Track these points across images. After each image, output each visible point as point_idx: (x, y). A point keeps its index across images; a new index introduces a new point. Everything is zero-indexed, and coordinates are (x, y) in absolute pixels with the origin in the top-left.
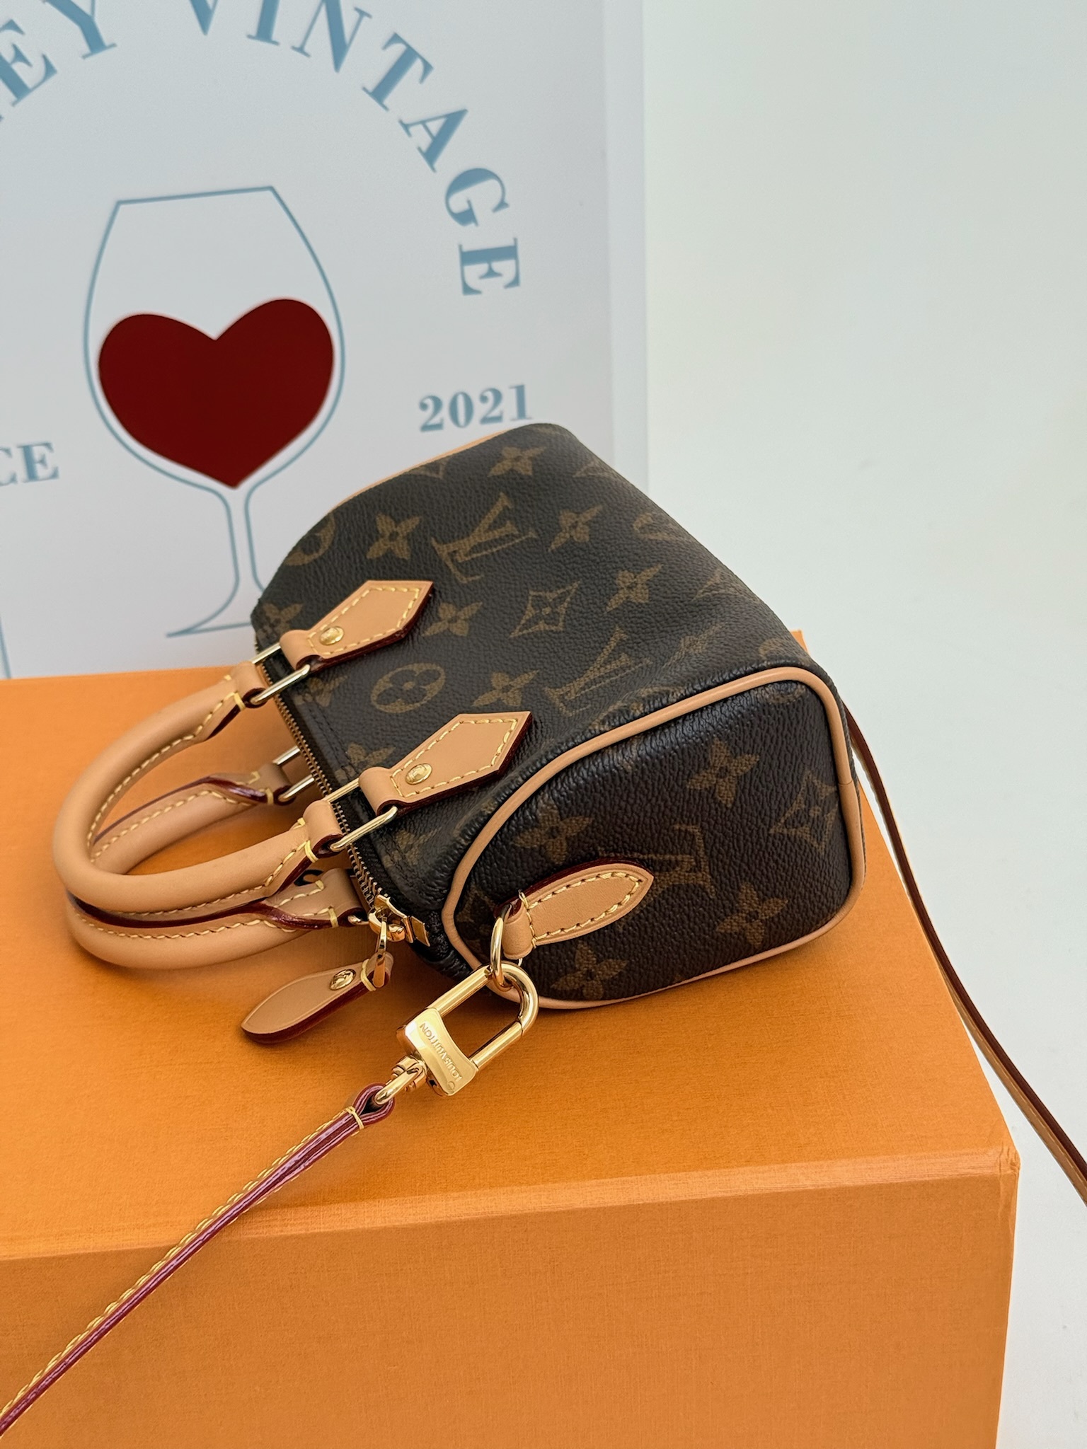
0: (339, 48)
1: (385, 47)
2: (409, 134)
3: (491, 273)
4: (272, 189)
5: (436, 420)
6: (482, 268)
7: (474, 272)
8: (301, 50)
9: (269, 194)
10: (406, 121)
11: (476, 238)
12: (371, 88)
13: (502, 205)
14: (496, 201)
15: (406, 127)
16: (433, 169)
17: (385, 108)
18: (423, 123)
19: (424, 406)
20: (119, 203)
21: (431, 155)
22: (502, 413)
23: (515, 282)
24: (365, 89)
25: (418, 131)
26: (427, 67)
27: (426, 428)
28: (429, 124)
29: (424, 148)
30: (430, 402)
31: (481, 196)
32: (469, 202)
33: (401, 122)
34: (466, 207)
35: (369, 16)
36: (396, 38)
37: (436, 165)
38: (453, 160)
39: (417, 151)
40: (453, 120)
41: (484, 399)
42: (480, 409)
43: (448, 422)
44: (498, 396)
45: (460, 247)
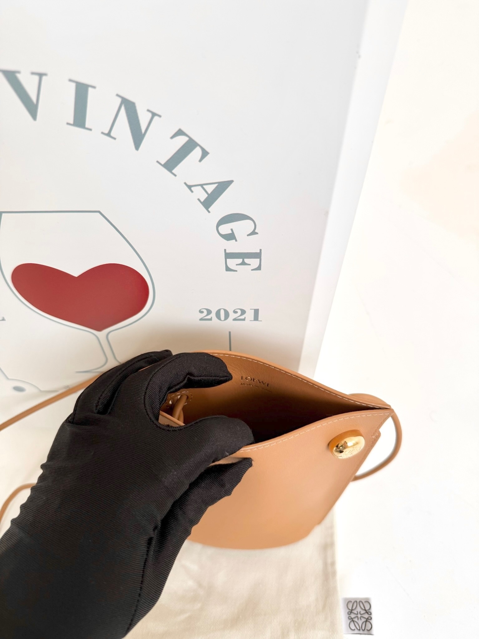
0: (138, 136)
1: (172, 138)
2: (192, 192)
3: (243, 263)
4: (100, 212)
5: (208, 317)
6: (240, 261)
7: (232, 263)
8: (109, 135)
9: (99, 215)
10: (189, 184)
11: (234, 247)
12: (163, 163)
13: (254, 233)
14: (250, 231)
15: (190, 187)
16: (209, 212)
17: (175, 175)
18: (202, 185)
19: (201, 312)
21: (207, 203)
22: (245, 317)
23: (259, 269)
24: (158, 162)
25: (198, 190)
26: (205, 153)
27: (202, 319)
28: (205, 186)
29: (202, 200)
30: (205, 311)
31: (240, 228)
32: (232, 230)
33: (185, 183)
34: (231, 232)
35: (160, 116)
36: (180, 133)
37: (209, 209)
38: (222, 207)
39: (198, 201)
40: (222, 187)
41: (235, 312)
42: (232, 316)
43: (214, 318)
44: (243, 312)
45: (225, 250)
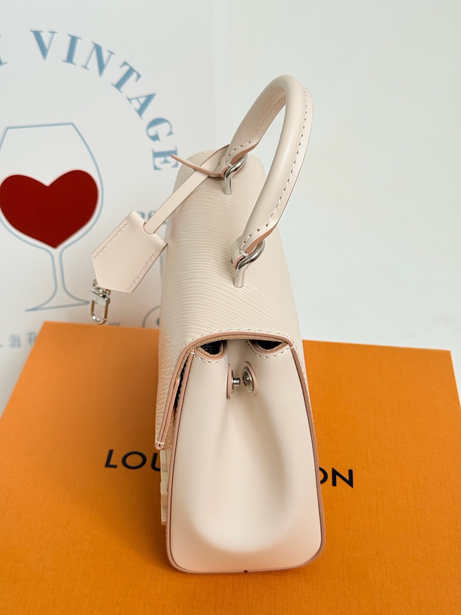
0: (101, 66)
1: (121, 67)
2: (131, 103)
3: (166, 162)
4: (72, 124)
6: (162, 159)
7: (159, 161)
8: (85, 67)
9: (71, 126)
10: (130, 97)
11: (159, 147)
12: (115, 84)
13: (171, 133)
14: (168, 131)
15: (130, 100)
16: (142, 118)
17: (121, 92)
18: (137, 99)
20: (8, 128)
21: (140, 111)
23: (176, 165)
24: (112, 84)
25: (135, 102)
26: (139, 76)
28: (139, 99)
29: (137, 109)
31: (161, 129)
32: (156, 132)
33: (128, 98)
34: (155, 134)
35: (114, 54)
37: (143, 116)
38: (150, 114)
39: (134, 110)
40: (149, 98)
45: (153, 151)
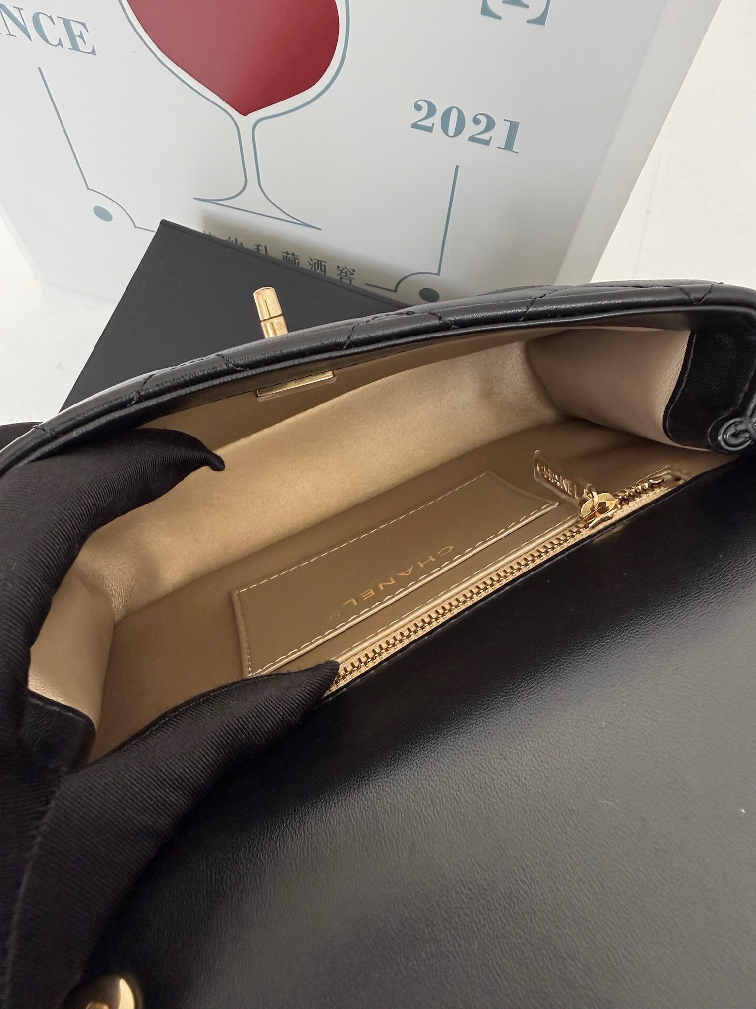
5: (427, 123)
19: (418, 108)
22: (491, 138)
23: (541, 20)
27: (415, 126)
30: (424, 106)
42: (470, 129)
43: (438, 128)
44: (491, 124)
